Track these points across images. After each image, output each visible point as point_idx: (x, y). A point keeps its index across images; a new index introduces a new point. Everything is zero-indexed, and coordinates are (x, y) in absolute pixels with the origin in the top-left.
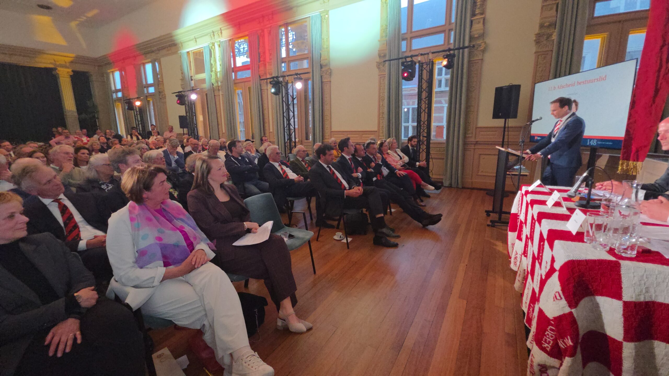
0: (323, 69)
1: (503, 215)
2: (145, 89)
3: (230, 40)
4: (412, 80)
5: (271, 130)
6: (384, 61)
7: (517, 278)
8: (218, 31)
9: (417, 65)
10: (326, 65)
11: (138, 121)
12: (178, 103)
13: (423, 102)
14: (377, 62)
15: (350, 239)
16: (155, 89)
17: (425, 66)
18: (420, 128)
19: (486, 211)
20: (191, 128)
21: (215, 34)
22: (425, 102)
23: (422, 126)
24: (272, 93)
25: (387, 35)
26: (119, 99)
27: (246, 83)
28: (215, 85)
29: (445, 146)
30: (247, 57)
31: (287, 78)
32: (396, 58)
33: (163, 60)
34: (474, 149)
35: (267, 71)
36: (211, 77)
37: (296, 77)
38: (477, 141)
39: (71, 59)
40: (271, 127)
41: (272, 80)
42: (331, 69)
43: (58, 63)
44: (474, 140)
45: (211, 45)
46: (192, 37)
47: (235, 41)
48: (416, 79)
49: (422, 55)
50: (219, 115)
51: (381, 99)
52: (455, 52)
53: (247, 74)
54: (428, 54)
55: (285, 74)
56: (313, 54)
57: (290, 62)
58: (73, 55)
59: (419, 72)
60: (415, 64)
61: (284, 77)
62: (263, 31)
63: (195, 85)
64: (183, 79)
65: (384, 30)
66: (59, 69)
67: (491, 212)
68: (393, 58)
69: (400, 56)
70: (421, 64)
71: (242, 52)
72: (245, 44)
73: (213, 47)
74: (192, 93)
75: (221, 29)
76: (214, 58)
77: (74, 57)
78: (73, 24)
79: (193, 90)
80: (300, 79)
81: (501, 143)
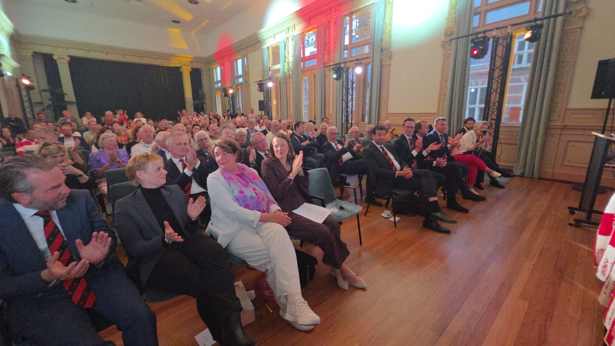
0: (384, 53)
1: (593, 214)
2: (236, 80)
3: (301, 33)
4: (483, 57)
5: (331, 112)
6: (451, 40)
7: (604, 289)
8: (292, 27)
9: (491, 40)
10: (386, 49)
11: (230, 105)
12: (259, 90)
13: (494, 81)
14: (442, 41)
15: (397, 219)
16: (243, 80)
17: (500, 41)
18: (489, 110)
19: (569, 208)
20: (267, 111)
21: (290, 29)
22: (497, 81)
23: (491, 108)
24: (334, 79)
25: (456, 12)
26: (219, 88)
27: (312, 70)
28: (287, 74)
29: (520, 130)
30: (314, 47)
31: (348, 64)
32: (465, 34)
33: (250, 55)
34: (561, 134)
35: (331, 58)
36: (285, 67)
37: (357, 62)
38: (565, 126)
39: (190, 60)
40: (331, 110)
41: (334, 66)
42: (391, 53)
43: (183, 63)
44: (560, 124)
45: (286, 40)
46: (272, 34)
47: (305, 34)
48: (488, 56)
49: (498, 29)
50: (288, 99)
51: (443, 79)
52: (543, 22)
53: (313, 62)
54: (506, 27)
55: (347, 60)
56: (374, 40)
57: (352, 48)
58: (192, 57)
59: (492, 48)
60: (489, 39)
61: (345, 63)
62: (329, 22)
63: (272, 74)
64: (263, 70)
65: (453, 7)
66: (183, 67)
67: (576, 209)
68: (462, 35)
69: (471, 33)
70: (496, 40)
71: (311, 43)
72: (313, 36)
73: (288, 41)
74: (269, 82)
75: (294, 24)
76: (288, 50)
77: (192, 58)
78: (193, 33)
79: (270, 79)
80: (360, 64)
81: (602, 128)
